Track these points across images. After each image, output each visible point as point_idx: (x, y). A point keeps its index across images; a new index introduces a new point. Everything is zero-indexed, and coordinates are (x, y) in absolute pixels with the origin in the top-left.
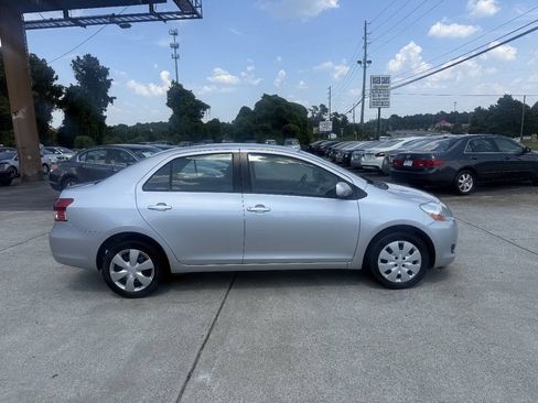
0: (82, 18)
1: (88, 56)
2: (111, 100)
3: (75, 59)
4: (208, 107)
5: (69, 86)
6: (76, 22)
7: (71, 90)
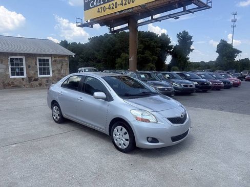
0: (158, 18)
1: (184, 31)
2: (192, 50)
3: (179, 34)
4: (241, 52)
5: (175, 45)
6: (157, 20)
7: (176, 47)
